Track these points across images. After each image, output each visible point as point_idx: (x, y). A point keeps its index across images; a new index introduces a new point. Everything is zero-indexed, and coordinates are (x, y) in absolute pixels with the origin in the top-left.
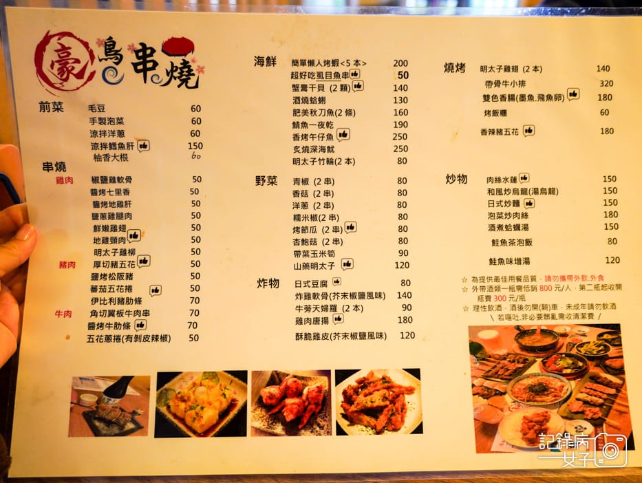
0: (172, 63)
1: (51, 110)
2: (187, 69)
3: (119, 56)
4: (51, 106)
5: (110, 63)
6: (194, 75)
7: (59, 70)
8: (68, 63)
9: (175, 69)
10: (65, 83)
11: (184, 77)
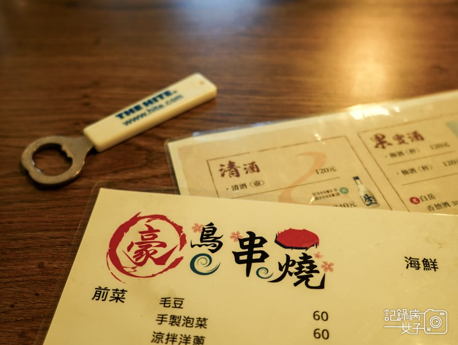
0: (288, 257)
1: (108, 298)
2: (308, 265)
3: (217, 244)
4: (110, 294)
5: (205, 250)
6: (317, 272)
7: (136, 253)
8: (151, 246)
9: (291, 263)
10: (138, 268)
11: (304, 274)
